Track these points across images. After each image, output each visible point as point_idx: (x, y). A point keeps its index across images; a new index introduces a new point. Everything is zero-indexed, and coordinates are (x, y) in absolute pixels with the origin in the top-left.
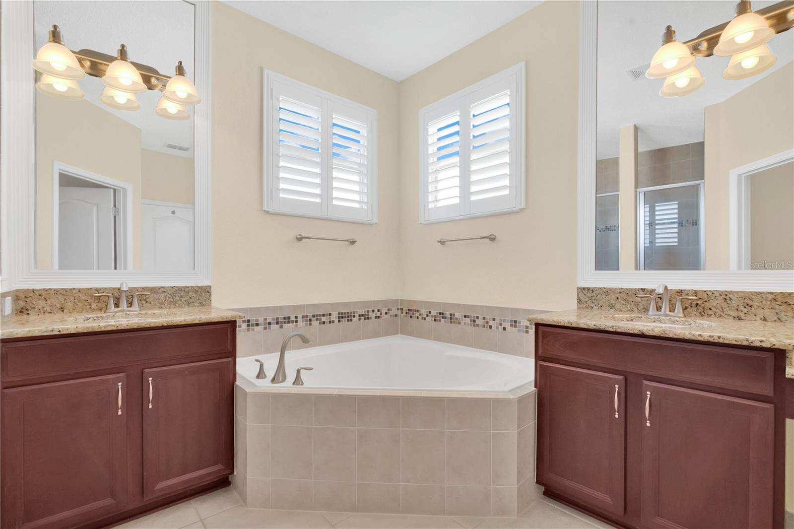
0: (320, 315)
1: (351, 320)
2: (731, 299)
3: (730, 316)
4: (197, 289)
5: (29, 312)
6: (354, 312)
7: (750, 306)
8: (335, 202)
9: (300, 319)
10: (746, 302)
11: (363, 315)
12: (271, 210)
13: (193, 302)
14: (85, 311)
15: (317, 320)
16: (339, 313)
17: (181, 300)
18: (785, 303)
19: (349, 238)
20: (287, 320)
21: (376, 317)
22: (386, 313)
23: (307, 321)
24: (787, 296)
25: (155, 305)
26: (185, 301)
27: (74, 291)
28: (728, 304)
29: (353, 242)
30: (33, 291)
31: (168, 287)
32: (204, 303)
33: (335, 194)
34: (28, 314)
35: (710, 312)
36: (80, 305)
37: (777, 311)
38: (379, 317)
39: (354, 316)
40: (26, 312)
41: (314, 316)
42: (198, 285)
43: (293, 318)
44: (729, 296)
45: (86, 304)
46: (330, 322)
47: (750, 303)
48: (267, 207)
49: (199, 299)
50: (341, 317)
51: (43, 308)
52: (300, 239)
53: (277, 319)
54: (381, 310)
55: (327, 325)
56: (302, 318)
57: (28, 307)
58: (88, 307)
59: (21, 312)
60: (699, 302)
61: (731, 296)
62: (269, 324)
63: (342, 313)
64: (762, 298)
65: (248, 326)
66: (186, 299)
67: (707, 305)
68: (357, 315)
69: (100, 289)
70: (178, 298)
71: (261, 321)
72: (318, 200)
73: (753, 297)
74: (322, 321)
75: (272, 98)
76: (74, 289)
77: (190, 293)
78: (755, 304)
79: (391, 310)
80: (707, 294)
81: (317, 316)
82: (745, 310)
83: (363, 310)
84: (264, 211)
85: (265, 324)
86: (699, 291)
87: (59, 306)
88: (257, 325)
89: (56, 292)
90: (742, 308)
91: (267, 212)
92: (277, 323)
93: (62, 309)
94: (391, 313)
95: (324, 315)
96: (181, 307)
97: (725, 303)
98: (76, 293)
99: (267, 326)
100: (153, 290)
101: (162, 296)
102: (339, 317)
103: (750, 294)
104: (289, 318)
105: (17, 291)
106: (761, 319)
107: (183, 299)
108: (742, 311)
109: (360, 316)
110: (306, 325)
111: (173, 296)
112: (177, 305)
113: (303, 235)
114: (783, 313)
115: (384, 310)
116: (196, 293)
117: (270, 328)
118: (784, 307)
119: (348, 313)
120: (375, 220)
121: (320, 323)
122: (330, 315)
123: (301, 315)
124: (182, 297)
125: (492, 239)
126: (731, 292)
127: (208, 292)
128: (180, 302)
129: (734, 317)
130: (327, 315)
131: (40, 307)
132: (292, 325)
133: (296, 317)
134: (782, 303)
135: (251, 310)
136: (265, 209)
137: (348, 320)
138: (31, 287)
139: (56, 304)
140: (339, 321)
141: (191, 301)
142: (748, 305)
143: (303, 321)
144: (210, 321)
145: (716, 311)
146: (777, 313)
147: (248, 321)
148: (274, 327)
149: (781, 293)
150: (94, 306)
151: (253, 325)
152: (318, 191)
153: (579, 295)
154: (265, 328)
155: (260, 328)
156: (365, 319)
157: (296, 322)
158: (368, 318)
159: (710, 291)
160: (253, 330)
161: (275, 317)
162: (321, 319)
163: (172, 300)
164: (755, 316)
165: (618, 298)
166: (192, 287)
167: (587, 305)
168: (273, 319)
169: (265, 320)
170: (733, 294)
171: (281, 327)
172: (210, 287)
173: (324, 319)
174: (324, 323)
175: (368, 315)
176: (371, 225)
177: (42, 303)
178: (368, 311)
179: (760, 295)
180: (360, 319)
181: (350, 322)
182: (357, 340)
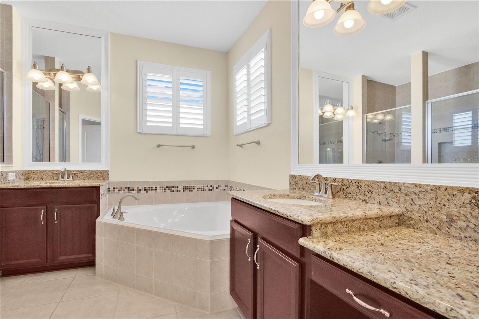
0: (171, 187)
1: (192, 191)
2: (361, 186)
3: (361, 199)
4: (101, 171)
5: (30, 179)
6: (194, 186)
7: (372, 192)
8: (181, 126)
9: (158, 189)
10: (369, 189)
11: (200, 188)
12: (142, 132)
13: (100, 178)
14: (51, 180)
15: (169, 189)
16: (183, 187)
17: (94, 176)
18: (392, 191)
19: (191, 145)
20: (151, 189)
21: (209, 190)
22: (217, 188)
23: (162, 190)
24: (393, 185)
25: (82, 178)
26: (96, 177)
27: (47, 171)
28: (360, 190)
29: (193, 147)
30: (31, 171)
31: (88, 170)
32: (105, 178)
33: (181, 121)
34: (29, 180)
35: (350, 196)
36: (49, 177)
37: (387, 197)
38: (211, 190)
39: (194, 189)
40: (28, 179)
41: (167, 187)
42: (102, 170)
43: (154, 188)
44: (360, 183)
45: (52, 177)
46: (177, 191)
47: (372, 190)
48: (140, 130)
49: (102, 176)
50: (185, 189)
51: (35, 178)
52: (159, 146)
53: (145, 188)
54: (213, 186)
55: (175, 193)
56: (160, 188)
57: (29, 177)
58: (53, 178)
59: (26, 179)
60: (345, 188)
61: (361, 184)
62: (140, 190)
63: (186, 187)
64: (378, 186)
65: (128, 190)
66: (96, 176)
67: (349, 190)
68: (196, 188)
69: (58, 171)
70: (92, 176)
71: (136, 188)
72: (171, 125)
73: (373, 185)
74: (172, 190)
75: (142, 75)
76: (47, 170)
77: (98, 173)
78: (374, 191)
79: (221, 186)
80: (349, 182)
81: (169, 187)
82: (369, 195)
83: (200, 186)
84: (138, 133)
85: (138, 190)
86: (344, 179)
87: (41, 177)
88: (133, 190)
89: (40, 171)
90: (367, 194)
91: (140, 133)
92: (145, 190)
93: (42, 179)
94: (221, 188)
95: (173, 187)
96: (93, 179)
97: (358, 189)
98: (48, 172)
99: (139, 191)
100: (81, 172)
101: (85, 174)
102: (184, 189)
103: (371, 182)
104: (152, 188)
105: (25, 170)
106: (378, 203)
107: (95, 176)
108: (367, 196)
109: (198, 188)
110: (162, 192)
111: (90, 174)
112: (92, 179)
113: (161, 144)
114: (390, 199)
115: (215, 186)
116: (101, 173)
117: (141, 192)
118: (391, 193)
119: (190, 187)
120: (209, 134)
121: (171, 191)
122: (178, 187)
123: (159, 186)
124: (94, 175)
125: (259, 143)
126: (361, 181)
127: (107, 173)
128: (93, 177)
129: (363, 200)
130: (175, 187)
131: (34, 177)
132: (154, 192)
133: (156, 187)
134: (390, 190)
135: (130, 182)
136: (139, 131)
137: (190, 191)
138: (30, 169)
139: (40, 176)
140: (184, 191)
141: (99, 177)
142: (370, 191)
143: (160, 190)
144: (84, 186)
145: (353, 195)
146: (387, 199)
147: (129, 188)
148: (143, 191)
149: (389, 182)
150: (55, 178)
151: (131, 190)
152: (171, 120)
153: (290, 180)
154: (138, 192)
155: (135, 192)
156: (202, 190)
157: (156, 190)
158: (204, 190)
159: (350, 179)
160: (131, 193)
161: (144, 187)
162: (172, 189)
163: (90, 176)
164: (375, 200)
165: (306, 183)
166: (99, 170)
167: (293, 187)
168: (142, 188)
169: (138, 188)
170: (362, 183)
171: (147, 192)
172: (108, 171)
173: (173, 189)
174: (173, 191)
175: (204, 188)
176: (207, 137)
177: (34, 176)
178: (204, 186)
179: (377, 183)
180: (198, 191)
181: (191, 192)
182: (196, 202)
